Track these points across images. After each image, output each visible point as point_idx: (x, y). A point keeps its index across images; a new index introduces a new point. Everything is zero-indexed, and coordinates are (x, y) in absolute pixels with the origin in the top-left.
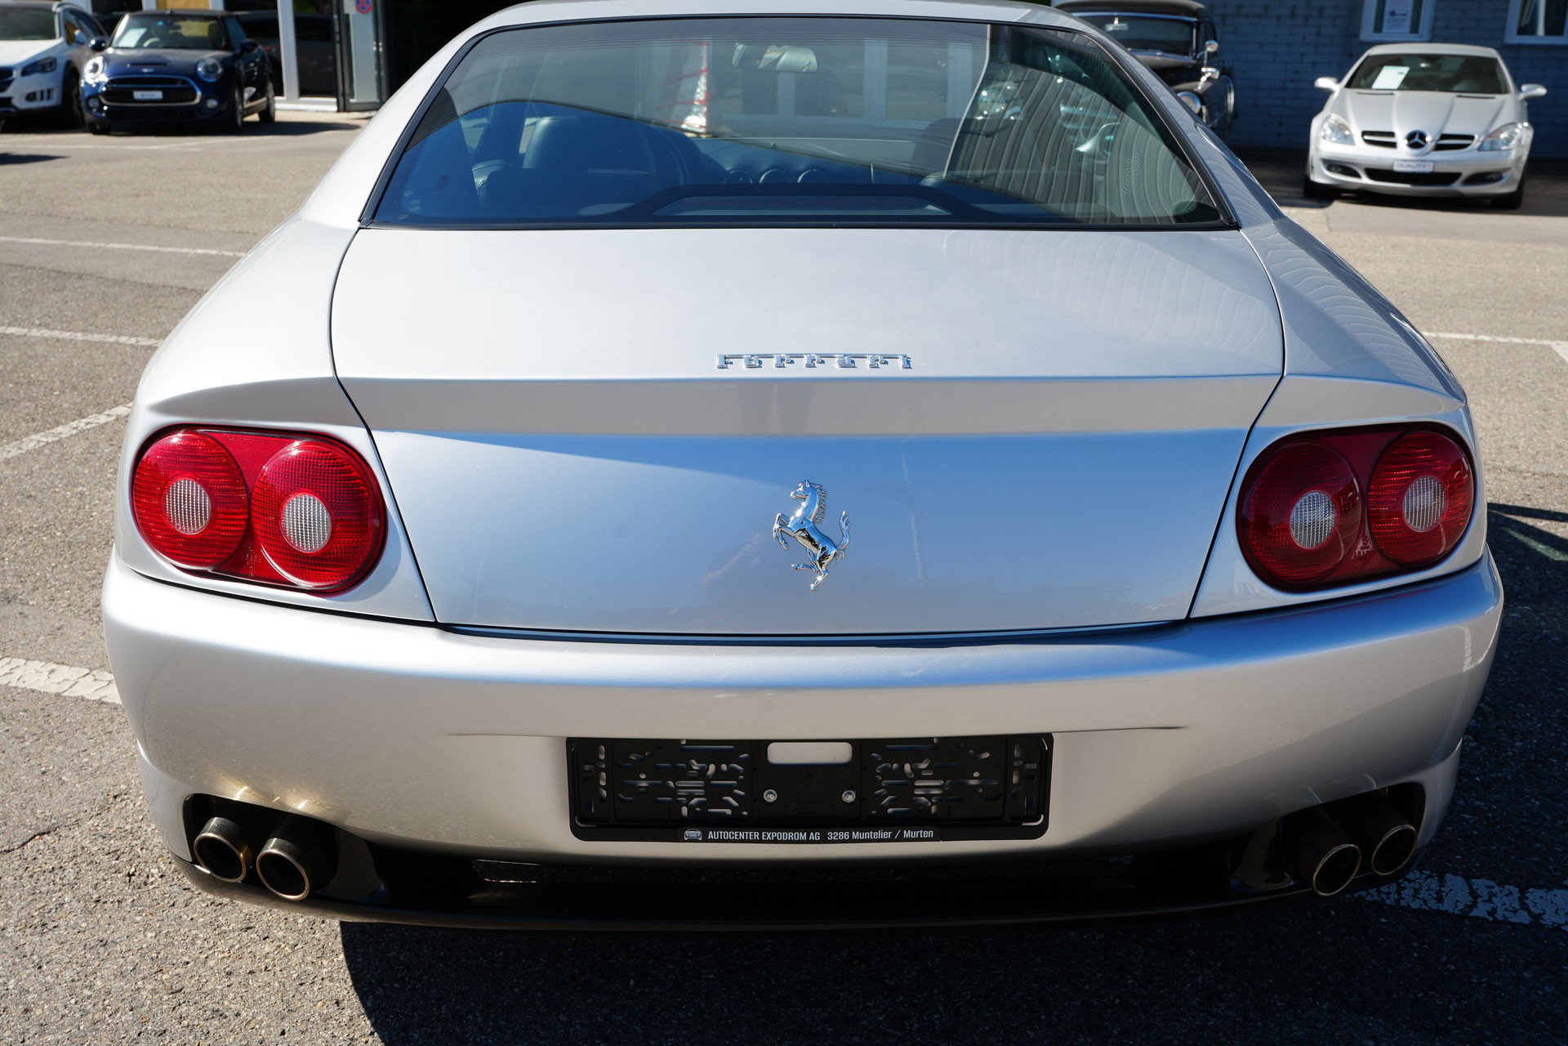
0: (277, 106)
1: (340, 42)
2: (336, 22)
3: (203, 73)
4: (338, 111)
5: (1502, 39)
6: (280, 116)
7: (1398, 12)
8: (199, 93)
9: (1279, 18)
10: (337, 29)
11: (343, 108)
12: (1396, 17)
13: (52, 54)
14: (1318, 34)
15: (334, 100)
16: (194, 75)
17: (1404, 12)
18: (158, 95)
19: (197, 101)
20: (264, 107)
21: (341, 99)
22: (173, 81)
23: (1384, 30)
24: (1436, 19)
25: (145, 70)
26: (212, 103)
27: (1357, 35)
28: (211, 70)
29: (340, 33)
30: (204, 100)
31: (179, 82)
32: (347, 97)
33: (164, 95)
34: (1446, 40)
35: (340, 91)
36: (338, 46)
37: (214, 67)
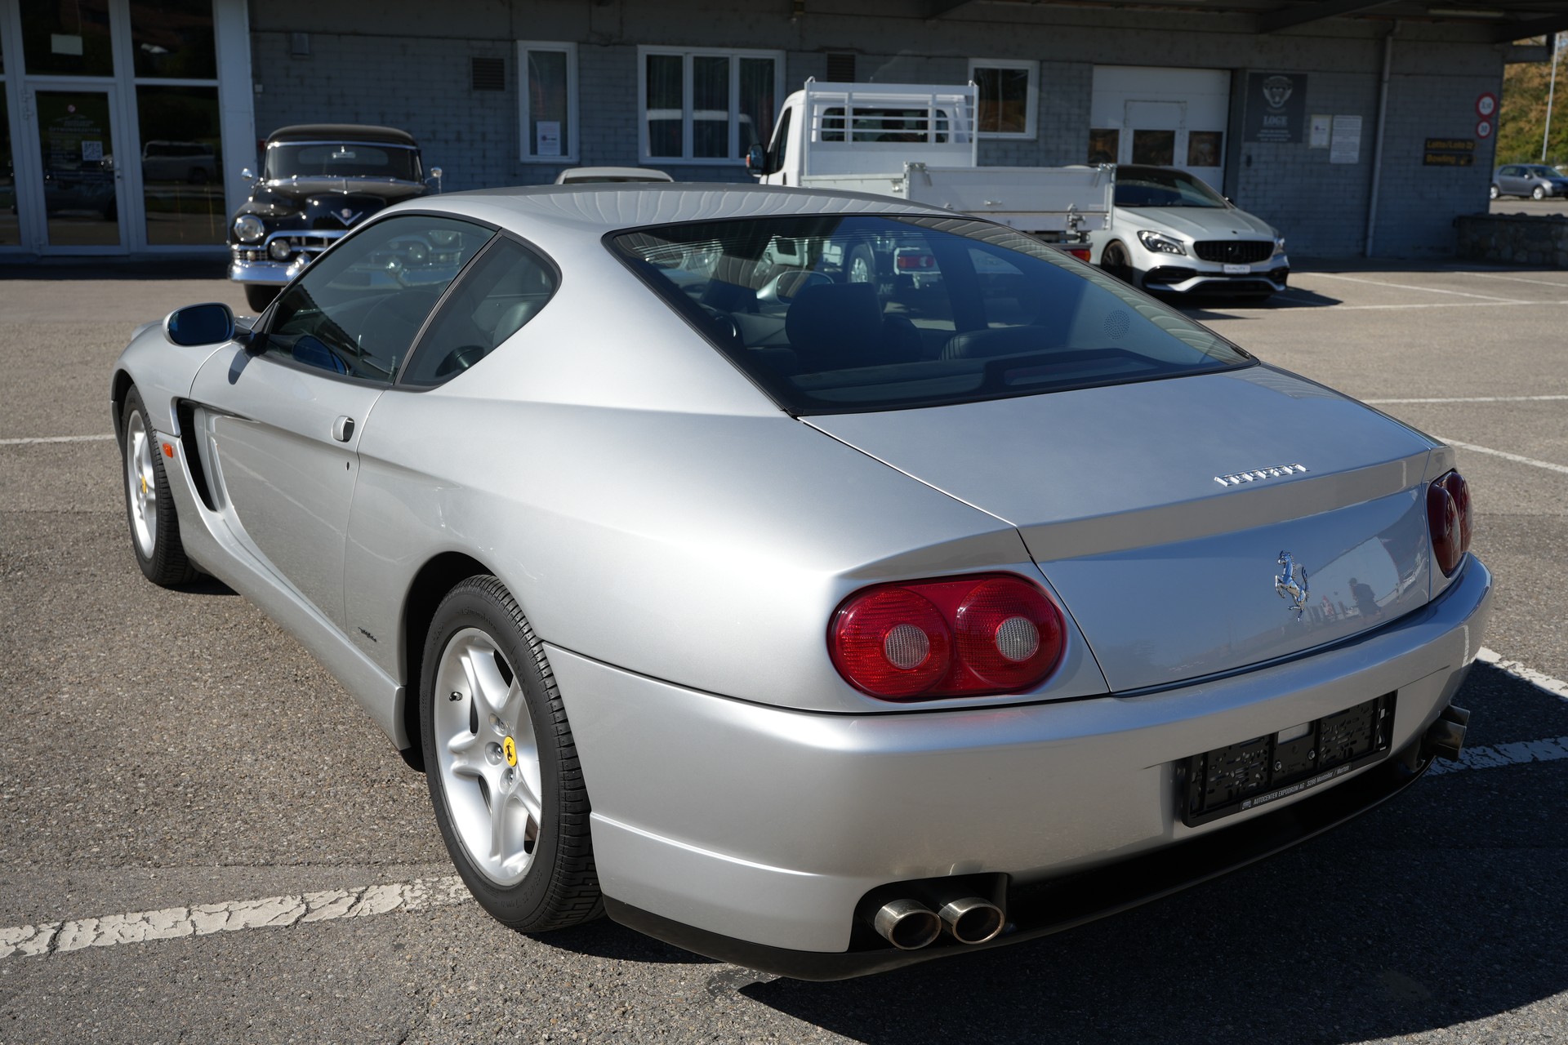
5: (637, 160)
7: (548, 137)
9: (446, 141)
12: (547, 141)
14: (484, 157)
17: (554, 137)
23: (539, 153)
24: (581, 143)
27: (517, 157)
34: (593, 163)
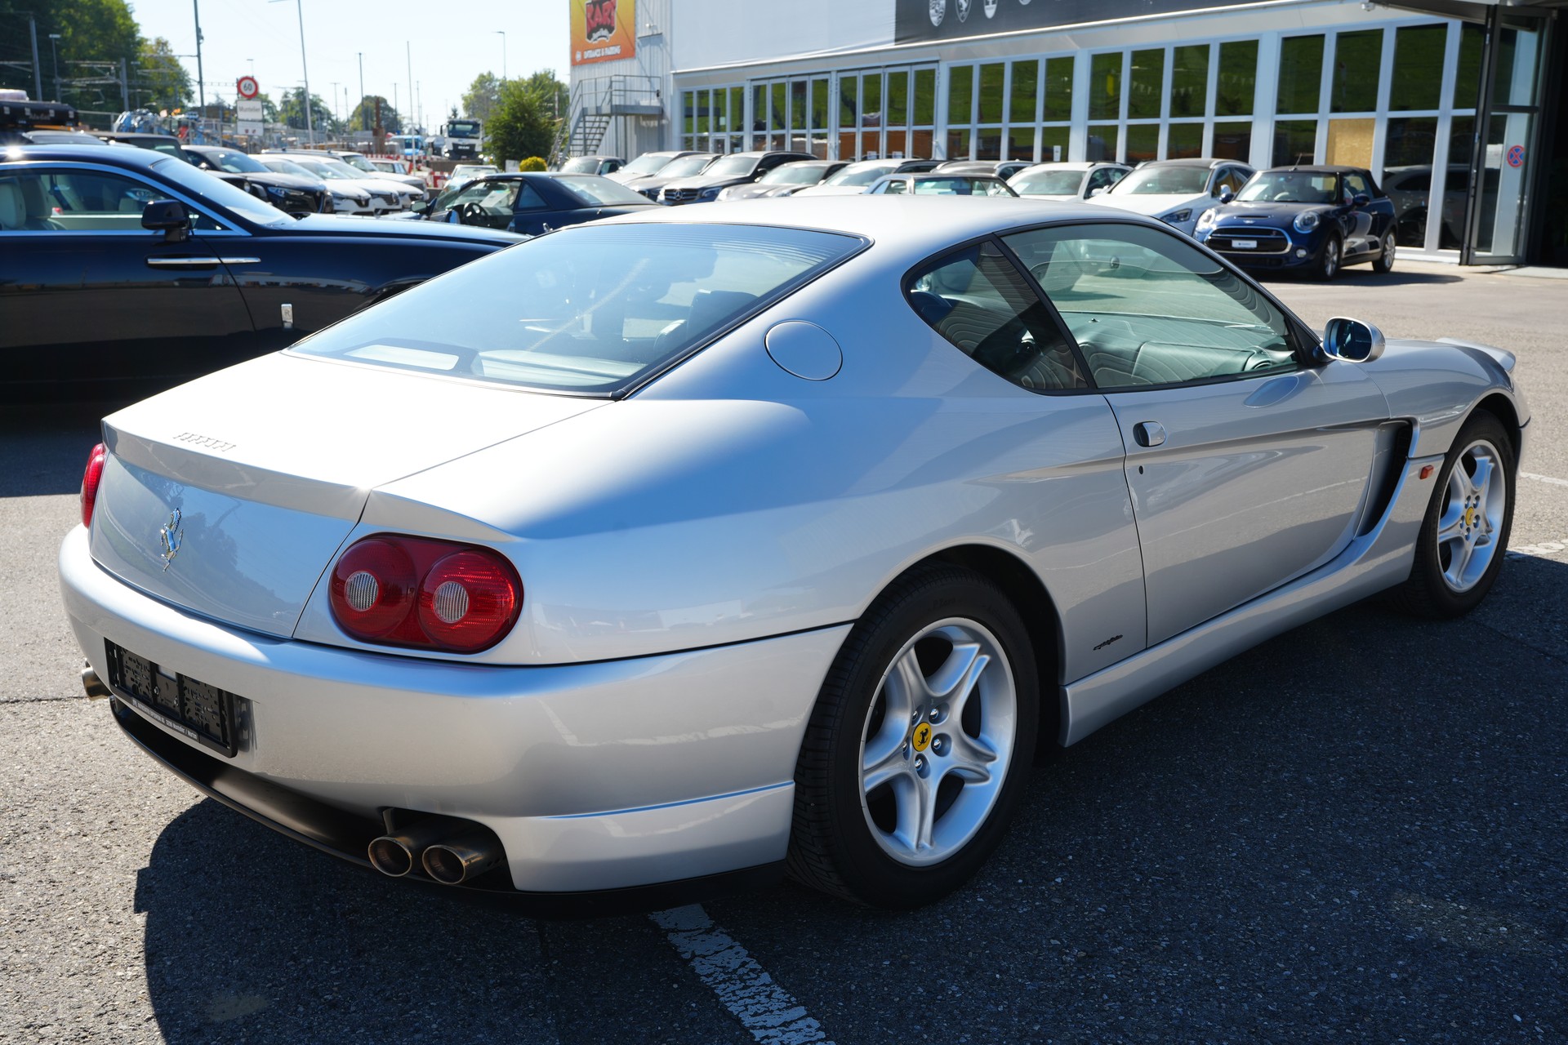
0: (1397, 256)
1: (1475, 197)
2: (1474, 176)
3: (1298, 225)
4: (1460, 264)
6: (1397, 267)
8: (1290, 244)
10: (1473, 183)
11: (1466, 261)
13: (1190, 207)
15: (1459, 252)
16: (1289, 227)
18: (1253, 244)
19: (1287, 250)
20: (1378, 257)
21: (1465, 251)
22: (1269, 232)
25: (1248, 222)
26: (1302, 253)
28: (1306, 222)
29: (1475, 188)
30: (1294, 250)
31: (1274, 232)
32: (1472, 250)
33: (1258, 244)
35: (1465, 245)
36: (1471, 200)
37: (1312, 220)
